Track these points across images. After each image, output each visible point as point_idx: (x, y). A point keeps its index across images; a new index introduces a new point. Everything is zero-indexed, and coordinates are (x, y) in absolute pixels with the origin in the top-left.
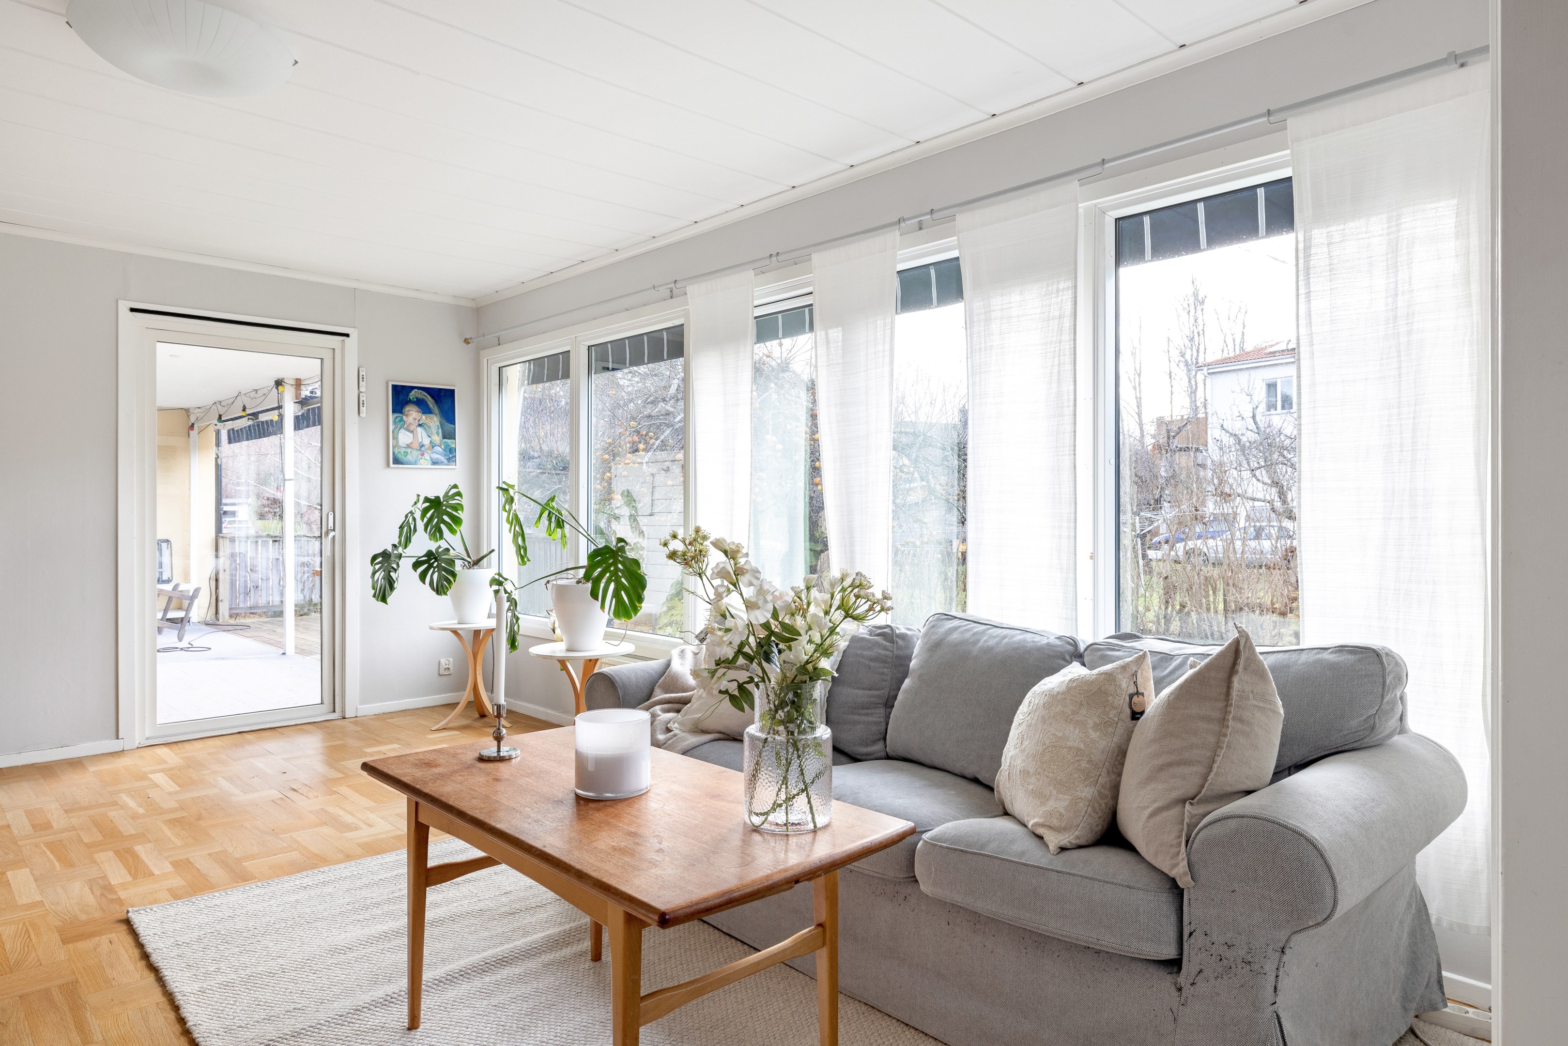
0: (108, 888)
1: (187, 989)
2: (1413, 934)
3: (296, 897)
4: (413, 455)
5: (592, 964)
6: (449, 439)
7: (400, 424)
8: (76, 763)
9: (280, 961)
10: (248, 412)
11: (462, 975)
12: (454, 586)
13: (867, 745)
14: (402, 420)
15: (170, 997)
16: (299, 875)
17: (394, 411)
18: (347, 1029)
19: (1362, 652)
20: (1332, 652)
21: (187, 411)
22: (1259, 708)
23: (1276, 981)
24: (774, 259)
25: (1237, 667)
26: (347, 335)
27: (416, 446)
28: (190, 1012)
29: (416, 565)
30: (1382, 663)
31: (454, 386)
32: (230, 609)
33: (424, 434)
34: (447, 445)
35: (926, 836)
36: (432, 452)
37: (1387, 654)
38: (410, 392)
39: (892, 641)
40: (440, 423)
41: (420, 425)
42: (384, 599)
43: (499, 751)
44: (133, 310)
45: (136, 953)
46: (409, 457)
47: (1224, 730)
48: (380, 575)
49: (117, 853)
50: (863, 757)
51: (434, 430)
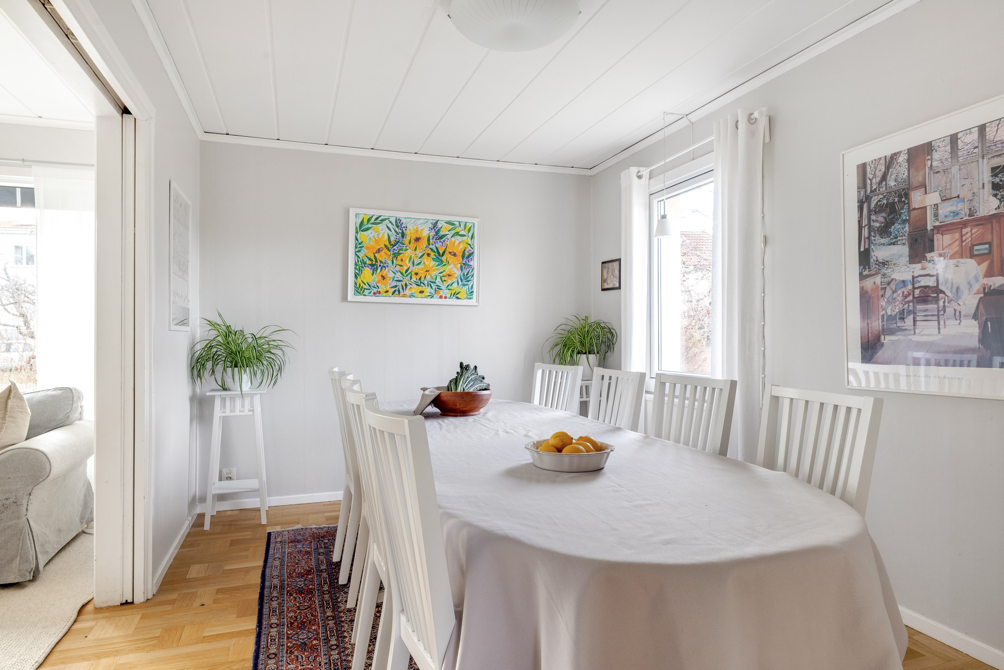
2: (85, 496)
19: (64, 389)
20: (52, 391)
22: (20, 412)
23: (27, 507)
25: (10, 396)
30: (72, 392)
37: (75, 389)
47: (4, 421)
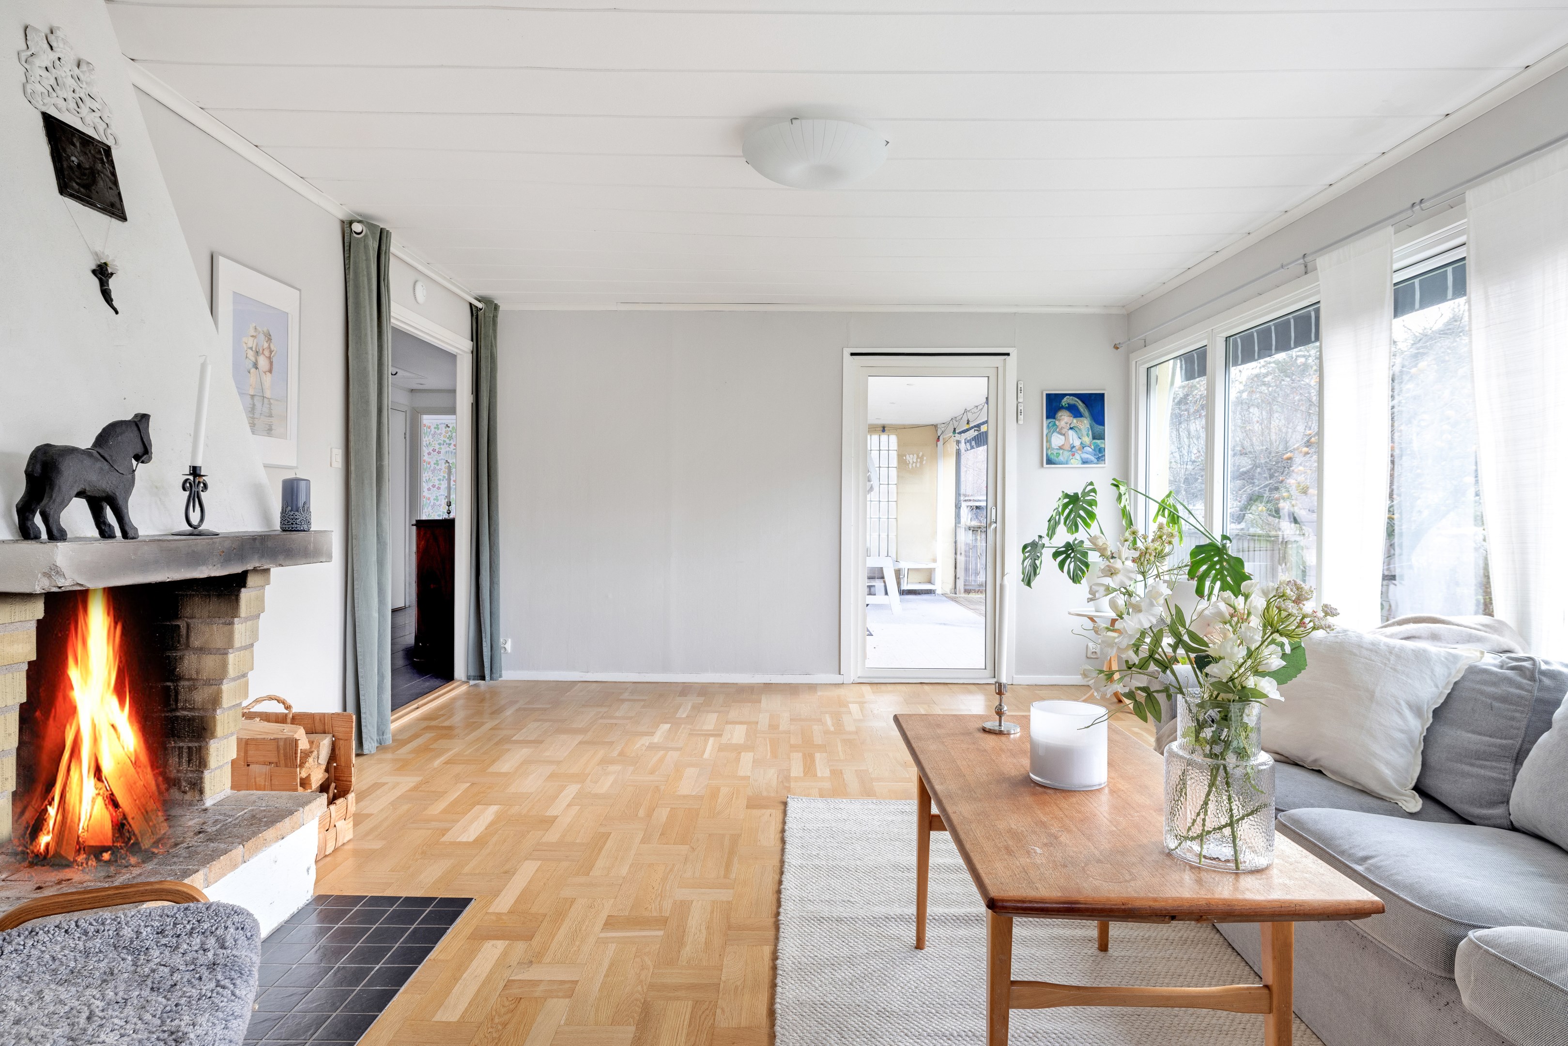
0: (788, 778)
1: (793, 862)
3: (894, 818)
4: (1064, 455)
5: (1097, 952)
6: (1099, 439)
7: (1053, 428)
8: (812, 687)
9: (858, 862)
10: (972, 425)
11: (977, 920)
12: (1087, 574)
13: (1481, 806)
14: (1055, 424)
15: (782, 862)
16: (903, 801)
17: (1048, 418)
18: (874, 930)
21: (935, 426)
24: (1417, 208)
26: (1008, 354)
27: (1067, 447)
28: (788, 878)
29: (1056, 555)
31: (1104, 390)
32: (965, 585)
33: (1075, 436)
34: (1097, 446)
35: (1472, 934)
36: (1083, 453)
38: (1063, 398)
39: (1532, 679)
40: (1090, 426)
41: (1071, 428)
42: (1029, 584)
43: (1000, 725)
44: (852, 354)
45: (779, 828)
46: (1061, 458)
48: (1027, 562)
49: (804, 755)
50: (1474, 820)
51: (1085, 433)
